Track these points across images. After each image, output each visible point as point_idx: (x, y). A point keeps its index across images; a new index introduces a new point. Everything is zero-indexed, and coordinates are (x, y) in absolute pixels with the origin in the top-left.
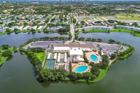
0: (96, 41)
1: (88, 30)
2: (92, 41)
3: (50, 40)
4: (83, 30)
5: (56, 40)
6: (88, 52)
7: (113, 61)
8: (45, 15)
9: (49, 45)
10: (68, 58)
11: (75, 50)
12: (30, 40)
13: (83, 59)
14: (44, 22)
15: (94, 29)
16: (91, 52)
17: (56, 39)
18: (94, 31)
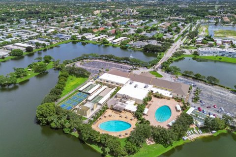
0: (205, 81)
1: (206, 55)
2: (193, 78)
3: (115, 62)
4: (196, 54)
5: (125, 63)
6: (162, 98)
7: (206, 135)
8: (147, 21)
9: (102, 69)
10: (113, 97)
11: (135, 87)
12: (85, 55)
13: (134, 109)
14: (134, 31)
15: (223, 55)
16: (169, 99)
17: (125, 61)
18: (220, 59)
